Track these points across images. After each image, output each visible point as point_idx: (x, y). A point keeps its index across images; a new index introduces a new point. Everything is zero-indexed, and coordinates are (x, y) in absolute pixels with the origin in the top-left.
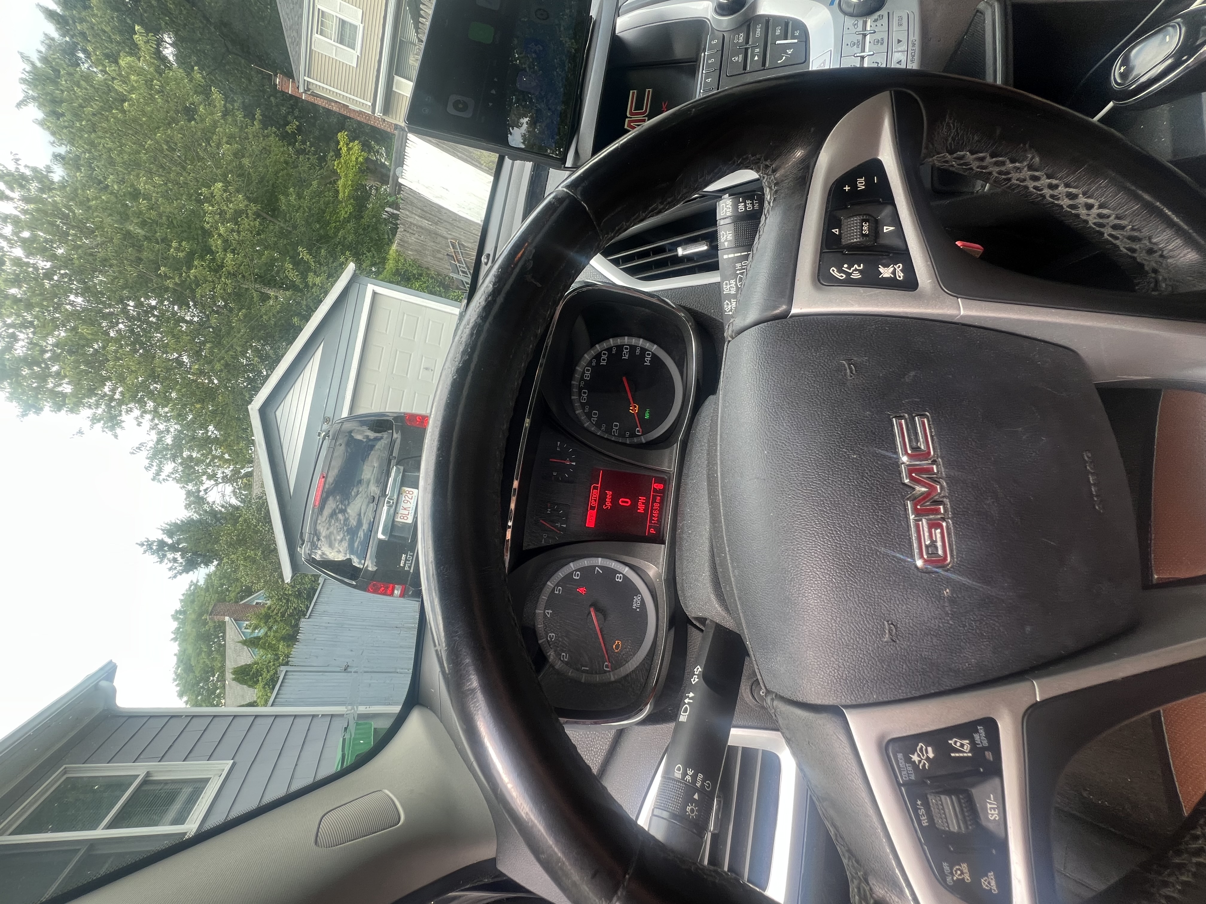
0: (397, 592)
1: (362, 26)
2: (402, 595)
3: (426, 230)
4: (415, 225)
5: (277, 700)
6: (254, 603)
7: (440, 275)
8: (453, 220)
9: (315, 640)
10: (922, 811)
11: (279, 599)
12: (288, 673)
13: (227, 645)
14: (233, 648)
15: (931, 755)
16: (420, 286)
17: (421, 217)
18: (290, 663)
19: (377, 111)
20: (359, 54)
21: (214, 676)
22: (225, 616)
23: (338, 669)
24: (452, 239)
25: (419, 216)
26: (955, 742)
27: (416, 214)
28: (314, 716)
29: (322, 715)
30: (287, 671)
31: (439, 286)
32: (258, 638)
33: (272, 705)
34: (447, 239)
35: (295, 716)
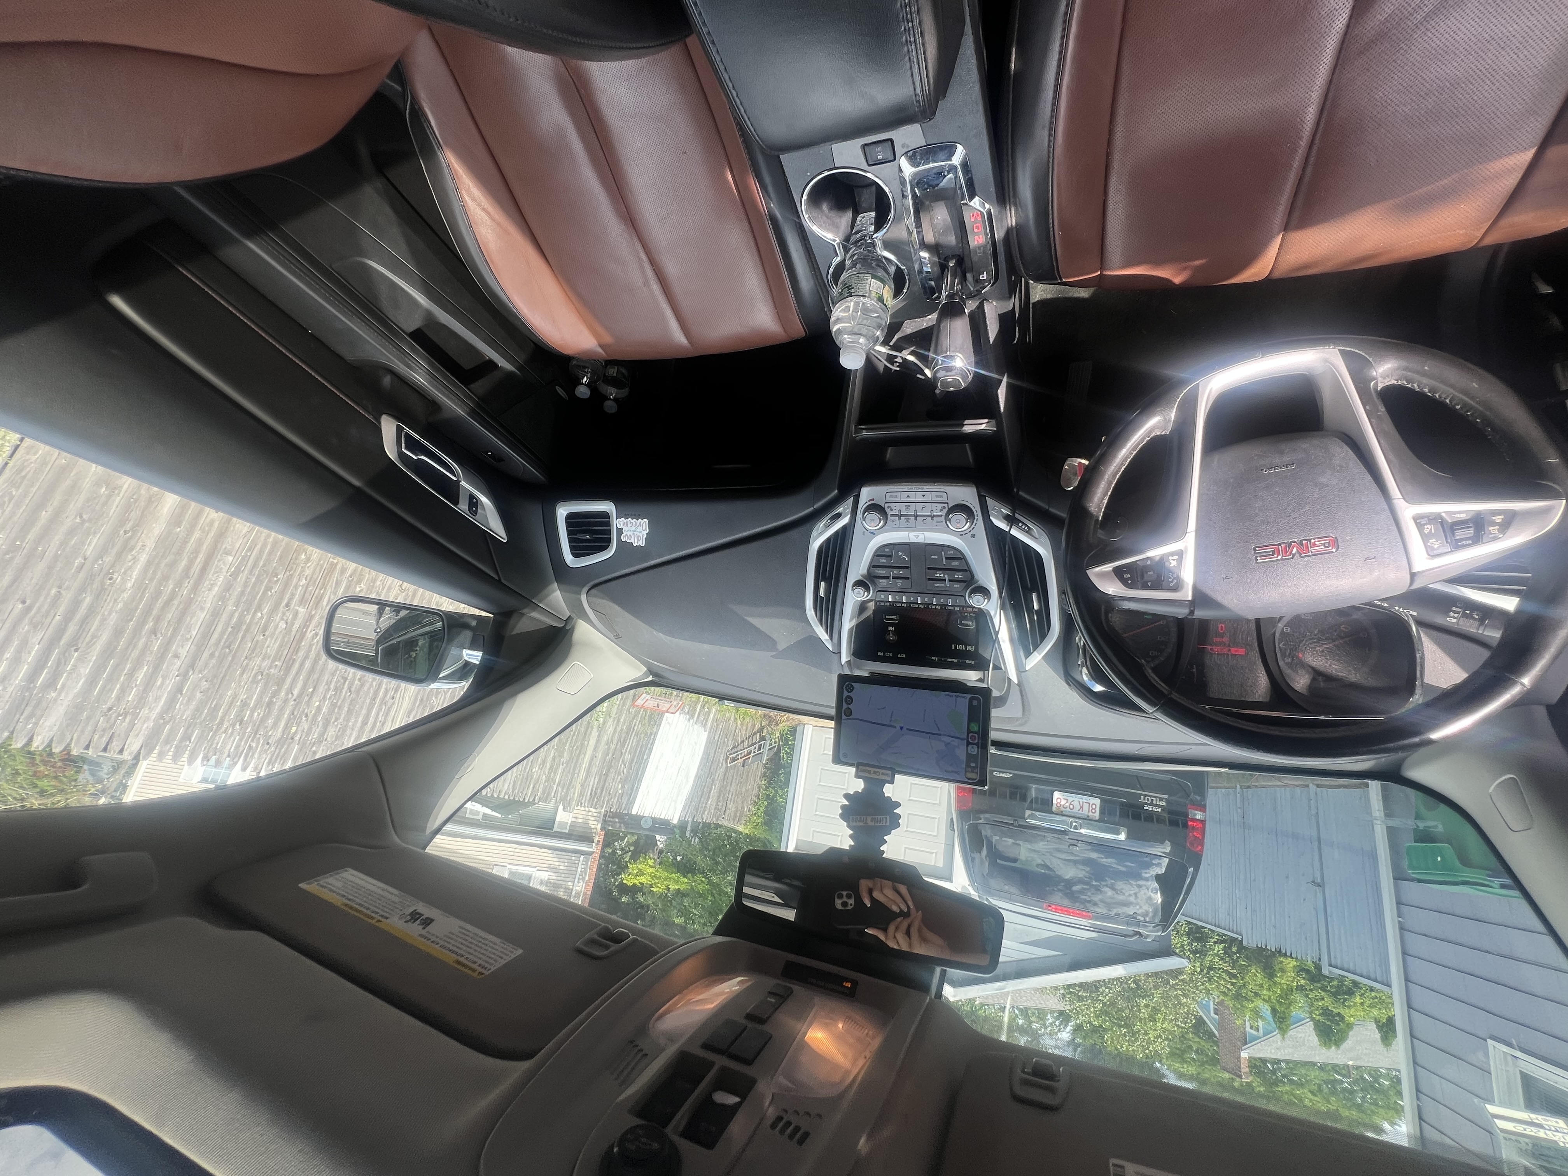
0: (1199, 816)
1: (509, 867)
2: (1203, 808)
3: (720, 791)
4: (717, 805)
5: (1379, 979)
6: (1216, 1017)
7: (765, 773)
8: (707, 762)
9: (1275, 927)
10: (1464, 543)
11: (1209, 980)
12: (1333, 963)
13: (1287, 1058)
14: (1290, 1050)
15: (1434, 540)
16: (781, 797)
17: (709, 797)
18: (1316, 960)
19: (591, 850)
20: (535, 869)
21: (1342, 1082)
22: (1239, 1058)
23: (1320, 896)
24: (727, 762)
25: (708, 800)
26: (1426, 531)
27: (706, 804)
28: (1402, 928)
29: (1399, 917)
30: (1330, 965)
31: (779, 775)
32: (1274, 1011)
33: (1389, 986)
34: (727, 767)
35: (1404, 953)
